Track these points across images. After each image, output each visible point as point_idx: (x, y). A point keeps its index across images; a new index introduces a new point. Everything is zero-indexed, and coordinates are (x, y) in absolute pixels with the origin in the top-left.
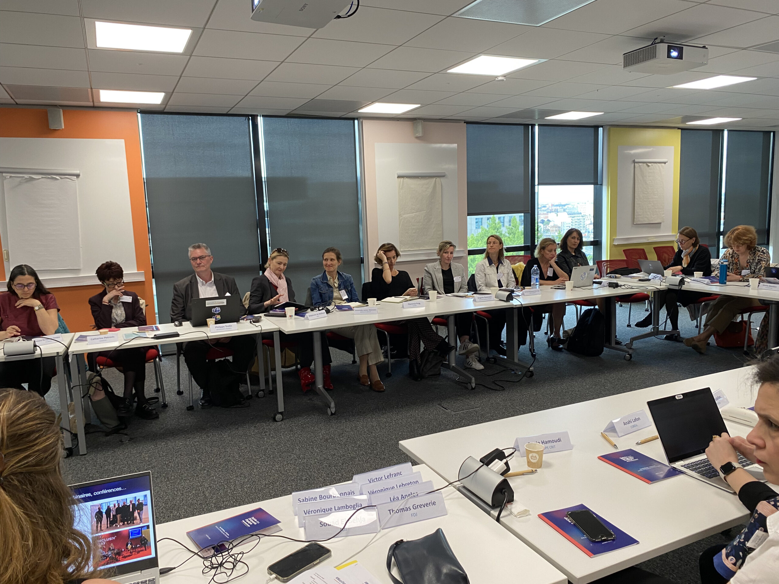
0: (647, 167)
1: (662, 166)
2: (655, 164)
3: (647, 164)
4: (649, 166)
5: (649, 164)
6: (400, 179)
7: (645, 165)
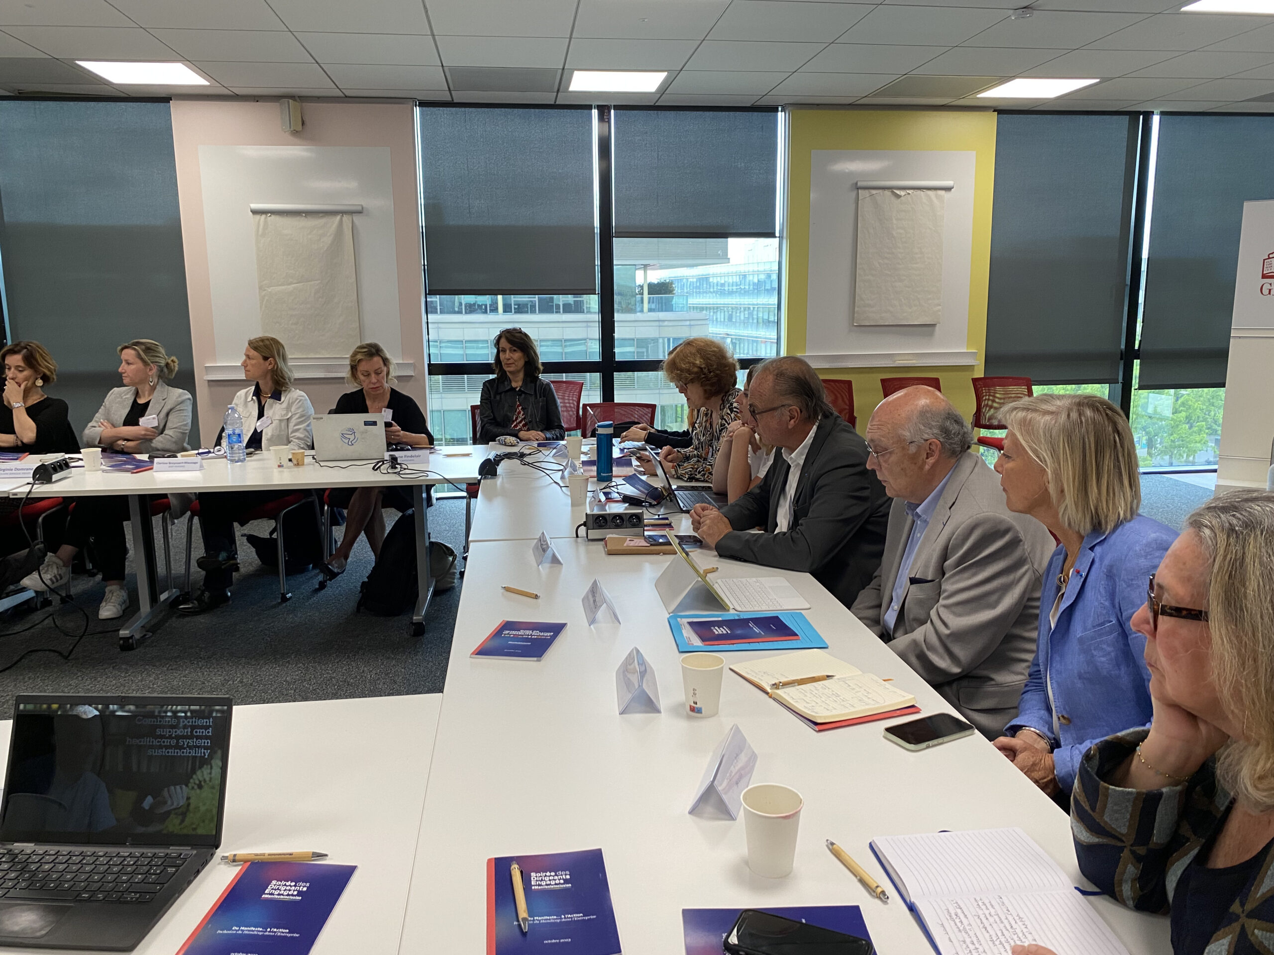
0: (893, 198)
1: (937, 196)
2: (919, 192)
3: (893, 192)
4: (899, 196)
5: (898, 192)
6: (258, 217)
7: (887, 193)
